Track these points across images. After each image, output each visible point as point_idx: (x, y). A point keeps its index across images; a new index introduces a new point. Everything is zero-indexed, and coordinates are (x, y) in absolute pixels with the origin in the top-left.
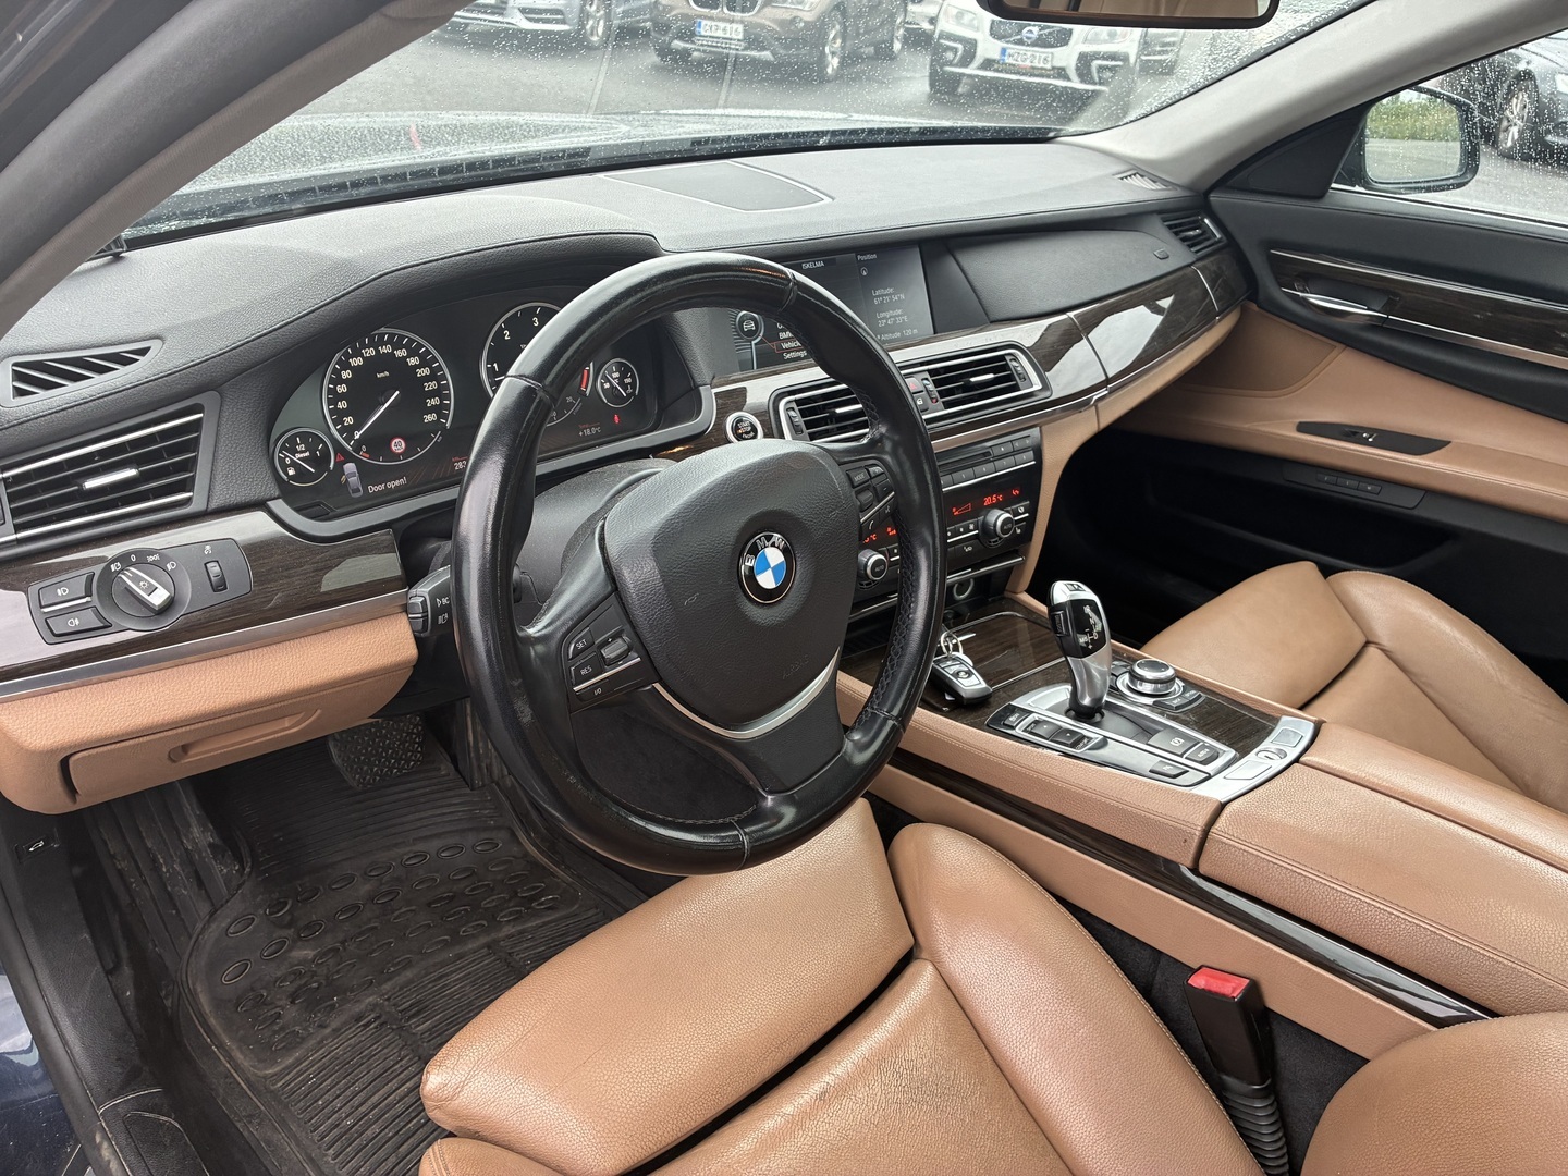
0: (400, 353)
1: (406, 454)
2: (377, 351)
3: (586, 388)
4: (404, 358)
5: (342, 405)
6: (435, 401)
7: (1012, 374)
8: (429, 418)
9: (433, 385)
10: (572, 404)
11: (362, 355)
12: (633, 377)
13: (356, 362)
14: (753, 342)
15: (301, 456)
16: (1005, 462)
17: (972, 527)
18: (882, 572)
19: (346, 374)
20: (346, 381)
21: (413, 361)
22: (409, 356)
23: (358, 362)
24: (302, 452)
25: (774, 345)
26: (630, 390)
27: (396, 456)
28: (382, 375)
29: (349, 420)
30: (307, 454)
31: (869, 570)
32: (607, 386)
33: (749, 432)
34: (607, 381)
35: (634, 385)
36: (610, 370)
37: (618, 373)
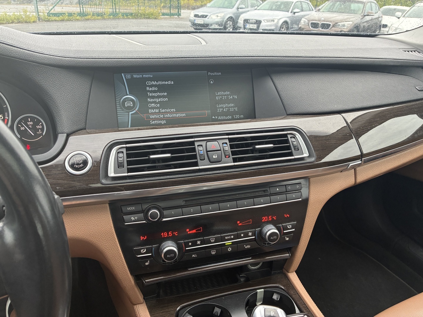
7: (290, 146)
12: (42, 125)
14: (130, 113)
16: (278, 197)
17: (250, 234)
18: (173, 258)
25: (145, 116)
26: (40, 132)
32: (22, 128)
33: (80, 164)
34: (23, 126)
35: (42, 130)
36: (25, 120)
37: (31, 123)
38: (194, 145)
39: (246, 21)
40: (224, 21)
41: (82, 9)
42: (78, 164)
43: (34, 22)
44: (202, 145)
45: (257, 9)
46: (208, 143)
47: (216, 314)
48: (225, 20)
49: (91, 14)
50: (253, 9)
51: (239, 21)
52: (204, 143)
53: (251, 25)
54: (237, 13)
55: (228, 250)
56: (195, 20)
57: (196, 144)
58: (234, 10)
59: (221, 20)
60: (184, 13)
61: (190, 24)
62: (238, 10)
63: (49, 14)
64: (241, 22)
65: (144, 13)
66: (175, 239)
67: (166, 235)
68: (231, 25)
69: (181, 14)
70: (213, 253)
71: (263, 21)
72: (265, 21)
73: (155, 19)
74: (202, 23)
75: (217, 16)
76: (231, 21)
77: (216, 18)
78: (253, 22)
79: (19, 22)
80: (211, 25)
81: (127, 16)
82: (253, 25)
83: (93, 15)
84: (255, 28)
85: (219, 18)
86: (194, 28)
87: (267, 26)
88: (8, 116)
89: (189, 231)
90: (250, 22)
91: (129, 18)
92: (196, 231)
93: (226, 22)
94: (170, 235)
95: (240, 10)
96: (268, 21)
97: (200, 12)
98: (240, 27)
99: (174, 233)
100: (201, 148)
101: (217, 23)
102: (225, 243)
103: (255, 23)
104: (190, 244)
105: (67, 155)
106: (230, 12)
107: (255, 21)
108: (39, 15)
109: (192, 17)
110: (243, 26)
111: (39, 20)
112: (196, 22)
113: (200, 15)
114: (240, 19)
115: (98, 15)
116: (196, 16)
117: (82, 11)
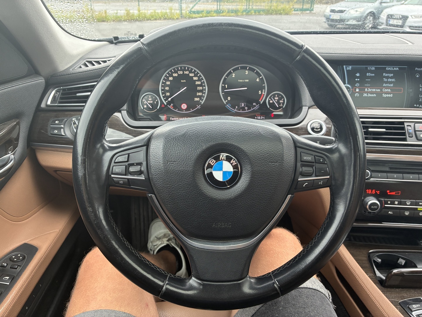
0: (191, 75)
1: (186, 110)
2: (183, 73)
3: (261, 101)
4: (192, 77)
5: (167, 88)
6: (200, 94)
8: (196, 99)
9: (201, 88)
10: (255, 106)
11: (178, 73)
12: (284, 100)
13: (175, 75)
15: (150, 102)
18: (376, 209)
19: (171, 78)
20: (170, 81)
21: (195, 78)
22: (194, 76)
23: (176, 75)
24: (150, 101)
26: (281, 105)
27: (182, 110)
28: (183, 81)
29: (168, 94)
30: (152, 102)
31: (368, 207)
32: (271, 102)
33: (318, 129)
34: (272, 100)
35: (283, 103)
36: (274, 96)
37: (277, 98)
38: (404, 125)
39: (390, 17)
40: (363, 16)
41: (219, 6)
42: (317, 129)
43: (177, 19)
44: (410, 126)
45: (405, 3)
46: (416, 124)
47: (401, 264)
48: (365, 14)
49: (227, 11)
50: (399, 3)
51: (382, 16)
52: (412, 124)
53: (395, 21)
54: (379, 8)
55: (419, 214)
56: (330, 16)
57: (406, 124)
58: (377, 4)
59: (360, 15)
60: (318, 8)
61: (324, 19)
62: (381, 5)
63: (190, 12)
64: (383, 17)
65: (276, 9)
66: (377, 197)
67: (370, 192)
68: (371, 21)
69: (314, 9)
70: (407, 213)
71: (410, 17)
72: (413, 17)
73: (287, 14)
74: (338, 18)
75: (357, 11)
76: (372, 16)
77: (355, 12)
78: (398, 18)
79: (165, 19)
80: (348, 20)
81: (259, 12)
82: (397, 21)
83: (228, 12)
84: (400, 24)
85: (358, 13)
86: (328, 24)
87: (415, 22)
88: (265, 92)
89: (389, 192)
90: (394, 17)
91: (260, 15)
92: (395, 193)
93: (366, 17)
94: (373, 192)
95: (384, 5)
96: (416, 17)
97: (337, 7)
98: (382, 23)
99: (377, 192)
100: (409, 128)
101: (355, 19)
102: (417, 208)
103: (400, 19)
104: (389, 202)
105: (308, 122)
106: (370, 7)
107: (401, 16)
108: (181, 13)
109: (328, 12)
110: (385, 22)
111: (181, 17)
112: (331, 18)
113: (337, 10)
114: (382, 14)
115: (232, 11)
116: (333, 11)
117: (219, 8)
